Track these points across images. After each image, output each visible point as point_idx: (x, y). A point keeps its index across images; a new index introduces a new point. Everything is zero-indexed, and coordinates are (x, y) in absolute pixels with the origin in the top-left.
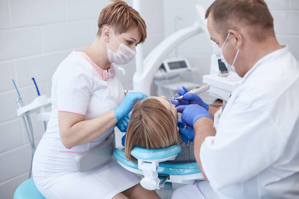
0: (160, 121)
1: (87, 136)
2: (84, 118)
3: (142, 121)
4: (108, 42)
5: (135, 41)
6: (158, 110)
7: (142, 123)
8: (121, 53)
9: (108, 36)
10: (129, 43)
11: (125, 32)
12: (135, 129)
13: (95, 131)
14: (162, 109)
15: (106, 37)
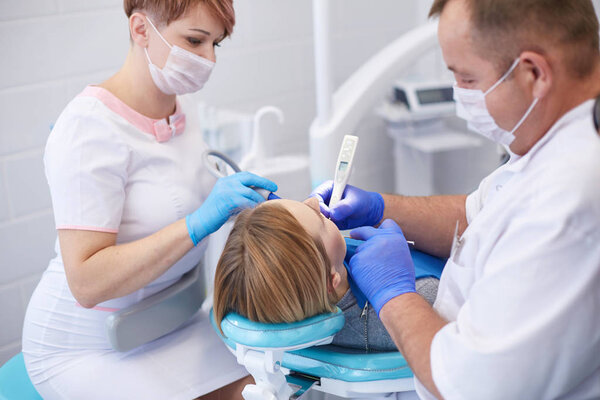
0: (283, 262)
1: (126, 280)
2: (113, 239)
3: (243, 257)
4: (147, 47)
5: (208, 33)
6: (285, 235)
7: (243, 261)
8: (176, 68)
9: (143, 33)
10: (195, 42)
11: (176, 19)
12: (227, 273)
13: (142, 269)
14: (296, 234)
15: (140, 36)
